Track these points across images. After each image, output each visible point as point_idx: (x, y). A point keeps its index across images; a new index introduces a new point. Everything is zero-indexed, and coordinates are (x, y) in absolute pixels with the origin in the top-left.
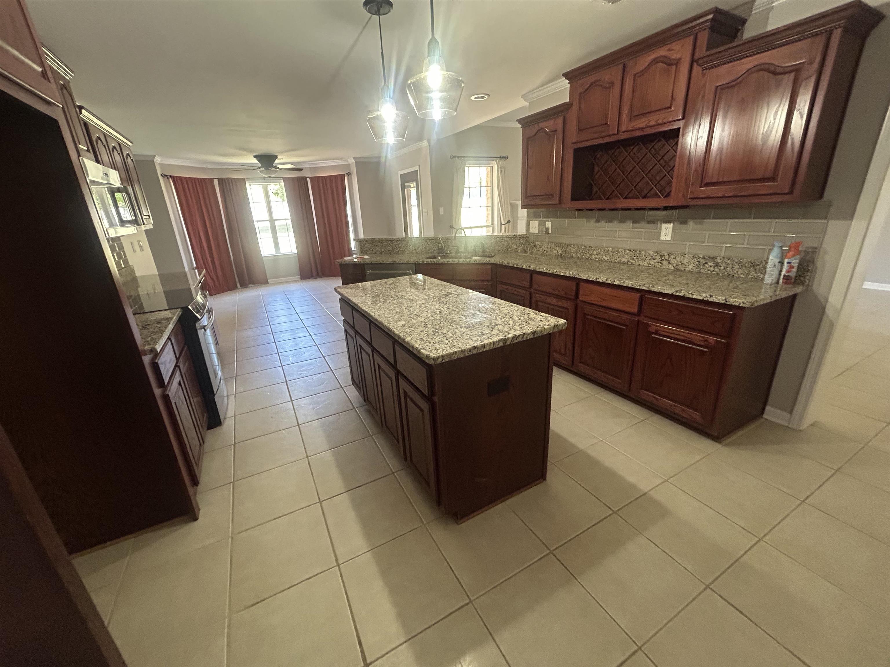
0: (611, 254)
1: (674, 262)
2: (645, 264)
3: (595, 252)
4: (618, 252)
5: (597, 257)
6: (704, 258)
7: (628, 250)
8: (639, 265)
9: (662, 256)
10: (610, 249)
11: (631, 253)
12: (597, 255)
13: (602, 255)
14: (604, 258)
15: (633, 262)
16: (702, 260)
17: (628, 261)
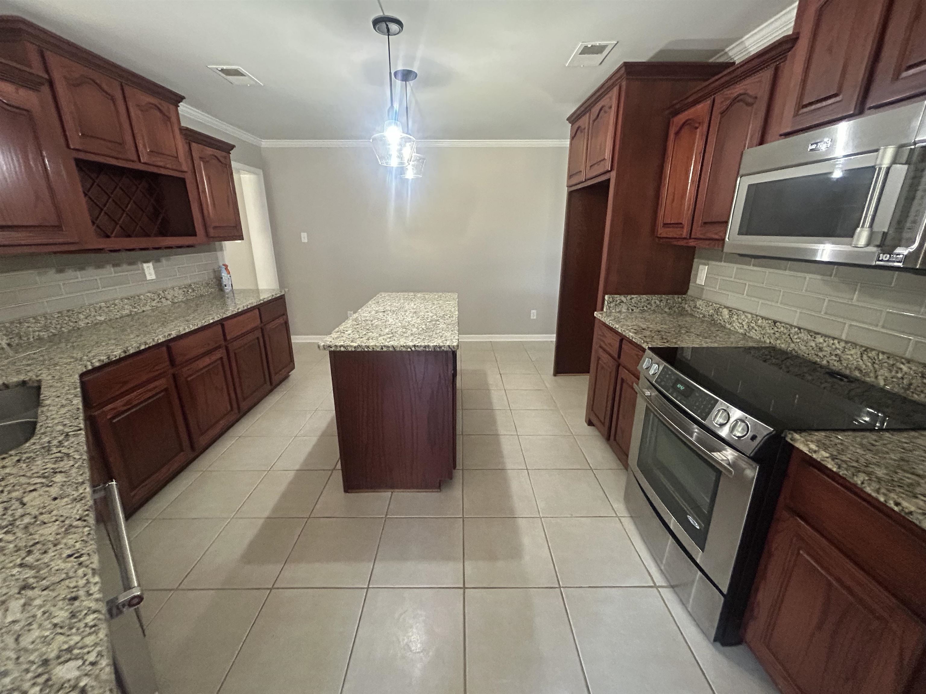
0: (106, 310)
1: (169, 297)
2: (148, 308)
3: (81, 316)
4: (116, 305)
5: (87, 321)
6: (185, 288)
7: (126, 299)
8: (144, 311)
9: (159, 295)
10: (103, 304)
11: (130, 301)
12: (86, 318)
13: (94, 316)
14: (99, 318)
15: (136, 310)
16: (184, 289)
17: (131, 311)
